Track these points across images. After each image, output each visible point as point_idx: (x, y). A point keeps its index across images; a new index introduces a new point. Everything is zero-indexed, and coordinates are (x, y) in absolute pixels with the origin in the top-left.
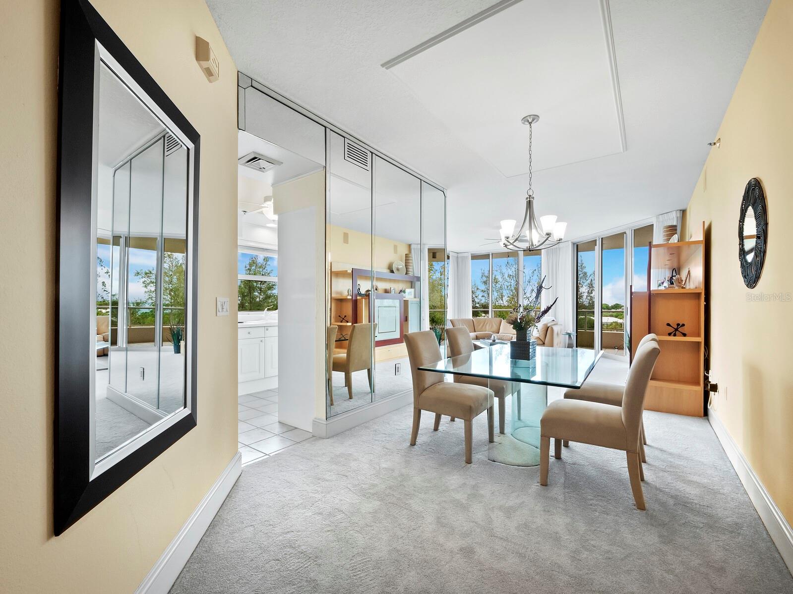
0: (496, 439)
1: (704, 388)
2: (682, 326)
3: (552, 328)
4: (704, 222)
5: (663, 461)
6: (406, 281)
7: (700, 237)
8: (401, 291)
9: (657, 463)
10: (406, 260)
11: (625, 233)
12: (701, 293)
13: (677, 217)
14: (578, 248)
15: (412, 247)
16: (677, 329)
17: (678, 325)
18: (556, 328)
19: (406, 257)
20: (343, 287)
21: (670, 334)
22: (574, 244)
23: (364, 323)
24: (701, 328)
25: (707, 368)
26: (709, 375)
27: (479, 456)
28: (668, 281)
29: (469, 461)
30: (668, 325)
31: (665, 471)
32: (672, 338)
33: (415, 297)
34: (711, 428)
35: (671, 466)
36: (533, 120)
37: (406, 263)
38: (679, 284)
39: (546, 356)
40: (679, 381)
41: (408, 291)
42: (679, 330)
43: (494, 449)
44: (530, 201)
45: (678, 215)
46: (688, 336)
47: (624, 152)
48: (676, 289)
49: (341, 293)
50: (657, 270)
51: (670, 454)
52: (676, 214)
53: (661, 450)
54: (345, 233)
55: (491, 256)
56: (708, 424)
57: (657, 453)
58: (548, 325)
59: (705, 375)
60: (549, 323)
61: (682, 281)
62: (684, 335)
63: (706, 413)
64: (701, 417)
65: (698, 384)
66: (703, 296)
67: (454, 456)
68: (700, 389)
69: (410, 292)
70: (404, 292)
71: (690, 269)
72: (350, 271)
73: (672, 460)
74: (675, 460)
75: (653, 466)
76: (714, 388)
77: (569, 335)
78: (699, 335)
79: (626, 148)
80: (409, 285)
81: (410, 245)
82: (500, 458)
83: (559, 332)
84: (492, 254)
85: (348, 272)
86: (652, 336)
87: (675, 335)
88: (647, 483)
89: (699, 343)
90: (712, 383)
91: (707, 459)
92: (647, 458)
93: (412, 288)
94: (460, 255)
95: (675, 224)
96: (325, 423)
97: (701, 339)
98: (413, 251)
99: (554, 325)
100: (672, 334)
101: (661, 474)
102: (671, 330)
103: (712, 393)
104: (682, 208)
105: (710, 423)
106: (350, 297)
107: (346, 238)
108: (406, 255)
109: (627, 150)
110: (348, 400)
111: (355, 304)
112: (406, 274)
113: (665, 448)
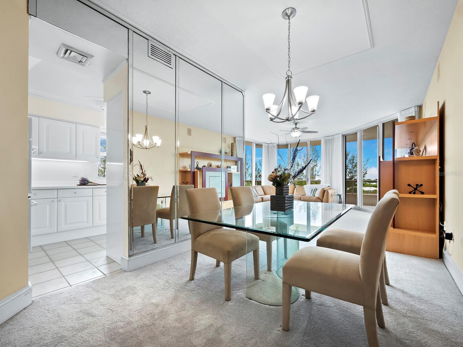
0: (262, 276)
1: (440, 235)
2: (420, 186)
3: (328, 191)
4: (438, 102)
5: (404, 304)
6: (233, 161)
7: (436, 114)
8: (228, 167)
9: (398, 307)
10: (232, 147)
11: (378, 126)
12: (437, 159)
13: (415, 111)
14: (346, 138)
15: (237, 139)
16: (416, 189)
17: (417, 185)
18: (330, 192)
19: (232, 145)
20: (186, 163)
21: (410, 193)
22: (343, 136)
23: (198, 188)
24: (436, 187)
25: (442, 219)
26: (444, 225)
27: (239, 294)
28: (409, 153)
29: (228, 299)
30: (409, 185)
31: (406, 317)
32: (412, 196)
33: (238, 171)
34: (447, 270)
35: (412, 311)
36: (291, 13)
37: (231, 149)
38: (418, 154)
39: (325, 210)
40: (417, 230)
41: (232, 167)
42: (418, 189)
43: (256, 286)
44: (288, 80)
45: (416, 110)
46: (425, 194)
47: (371, 48)
48: (415, 157)
49: (185, 167)
50: (401, 149)
51: (411, 296)
52: (415, 109)
53: (403, 292)
54: (188, 129)
55: (289, 146)
56: (443, 266)
57: (399, 295)
58: (325, 189)
59: (440, 225)
60: (326, 188)
61: (420, 151)
62: (423, 193)
63: (441, 256)
64: (437, 259)
65: (434, 232)
66: (438, 162)
67: (219, 292)
68: (436, 236)
69: (234, 168)
70: (230, 167)
71: (426, 144)
72: (190, 153)
73: (413, 303)
74: (415, 303)
75: (395, 310)
76: (450, 237)
77: (340, 196)
78: (434, 193)
79: (373, 45)
80: (235, 163)
81: (235, 138)
82: (256, 297)
83: (333, 194)
84: (290, 144)
85: (188, 153)
86: (395, 191)
87: (414, 193)
88: (388, 332)
89: (434, 200)
90: (447, 232)
91: (446, 303)
92: (389, 300)
93: (236, 165)
94: (270, 145)
95: (414, 115)
96: (127, 259)
97: (437, 196)
98: (237, 142)
99: (330, 189)
100: (412, 193)
101: (402, 320)
102: (411, 189)
103: (447, 241)
104: (419, 104)
105: (445, 265)
106: (190, 170)
107: (189, 132)
108: (232, 144)
109: (374, 47)
110: (170, 239)
111: (194, 174)
112: (232, 156)
113: (406, 290)
